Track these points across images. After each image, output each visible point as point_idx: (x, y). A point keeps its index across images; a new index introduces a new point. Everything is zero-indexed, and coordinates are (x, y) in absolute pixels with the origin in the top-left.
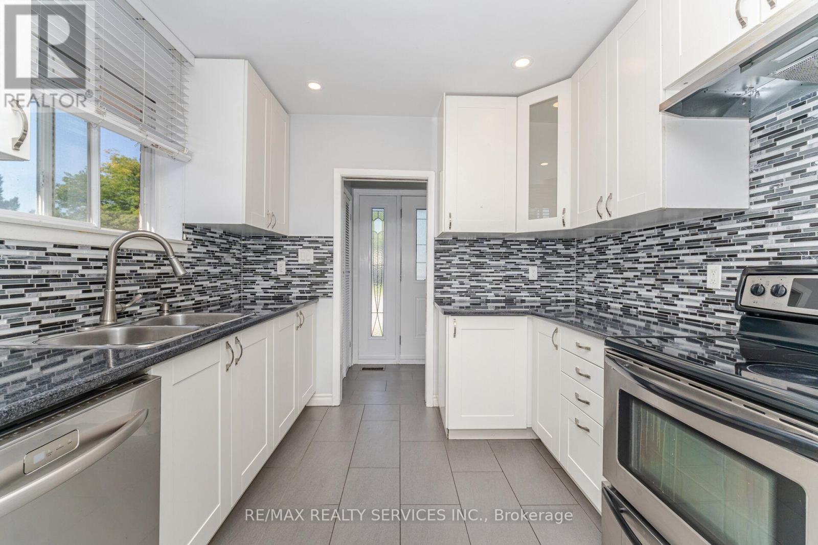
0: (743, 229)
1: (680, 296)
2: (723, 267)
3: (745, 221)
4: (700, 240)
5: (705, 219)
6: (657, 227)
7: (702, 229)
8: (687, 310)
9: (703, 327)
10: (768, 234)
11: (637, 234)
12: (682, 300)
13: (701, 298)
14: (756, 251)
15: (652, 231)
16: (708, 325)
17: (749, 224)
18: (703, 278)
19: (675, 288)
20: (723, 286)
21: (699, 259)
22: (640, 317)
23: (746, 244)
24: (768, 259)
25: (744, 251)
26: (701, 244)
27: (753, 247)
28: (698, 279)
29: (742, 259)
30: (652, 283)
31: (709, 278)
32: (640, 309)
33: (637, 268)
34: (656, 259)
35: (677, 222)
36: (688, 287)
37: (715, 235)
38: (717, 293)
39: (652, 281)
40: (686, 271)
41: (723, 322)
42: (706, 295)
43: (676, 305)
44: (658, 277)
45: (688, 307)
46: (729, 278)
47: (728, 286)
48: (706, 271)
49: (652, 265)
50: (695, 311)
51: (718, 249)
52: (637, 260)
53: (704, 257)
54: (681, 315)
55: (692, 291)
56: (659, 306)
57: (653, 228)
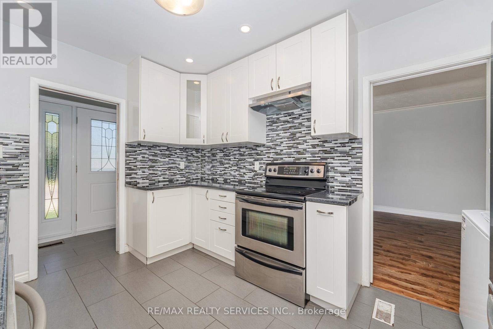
0: (265, 150)
1: (246, 174)
2: (259, 163)
3: (265, 148)
4: (252, 153)
5: (254, 146)
6: (238, 147)
7: (253, 149)
8: (248, 178)
9: (254, 184)
10: (271, 152)
11: (230, 149)
12: (247, 175)
13: (253, 174)
14: (268, 158)
15: (236, 148)
16: (255, 183)
17: (266, 149)
18: (253, 167)
19: (244, 171)
20: (259, 169)
21: (252, 160)
22: (232, 183)
23: (265, 155)
24: (271, 160)
25: (265, 158)
26: (253, 154)
27: (267, 156)
28: (252, 167)
29: (264, 160)
30: (236, 169)
31: (255, 167)
32: (231, 180)
33: (230, 163)
34: (237, 160)
35: (245, 146)
36: (249, 170)
37: (257, 152)
38: (257, 172)
39: (236, 168)
40: (248, 164)
41: (259, 182)
42: (254, 172)
43: (245, 177)
44: (238, 166)
45: (249, 177)
46: (261, 167)
47: (260, 169)
48: (254, 164)
49: (236, 162)
50: (251, 179)
51: (258, 157)
52: (230, 160)
53: (254, 159)
54: (246, 181)
55: (250, 171)
56: (238, 178)
57: (236, 147)
